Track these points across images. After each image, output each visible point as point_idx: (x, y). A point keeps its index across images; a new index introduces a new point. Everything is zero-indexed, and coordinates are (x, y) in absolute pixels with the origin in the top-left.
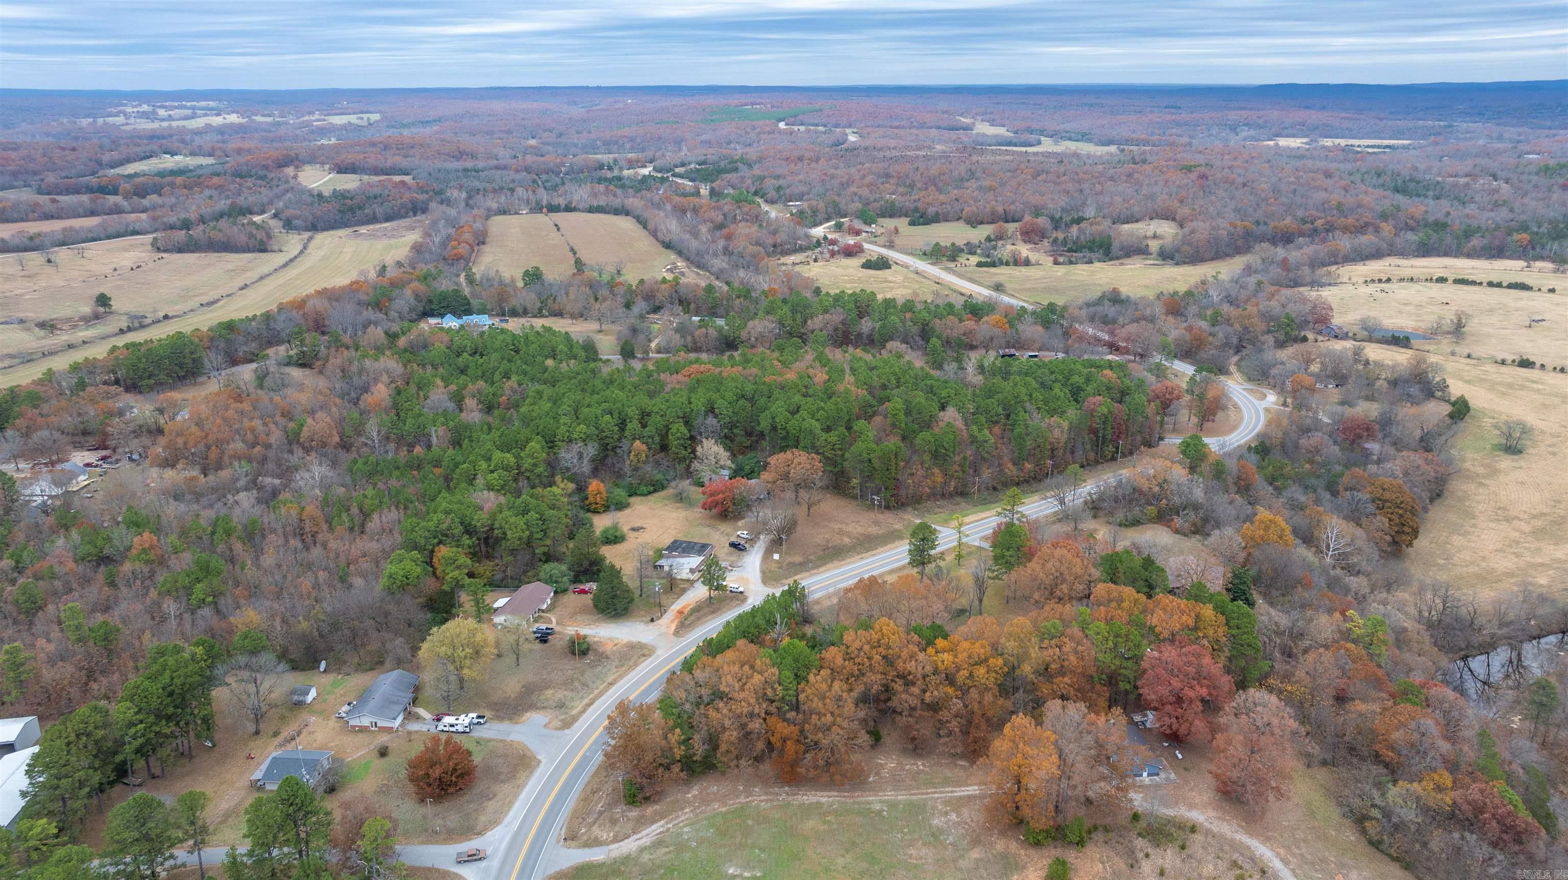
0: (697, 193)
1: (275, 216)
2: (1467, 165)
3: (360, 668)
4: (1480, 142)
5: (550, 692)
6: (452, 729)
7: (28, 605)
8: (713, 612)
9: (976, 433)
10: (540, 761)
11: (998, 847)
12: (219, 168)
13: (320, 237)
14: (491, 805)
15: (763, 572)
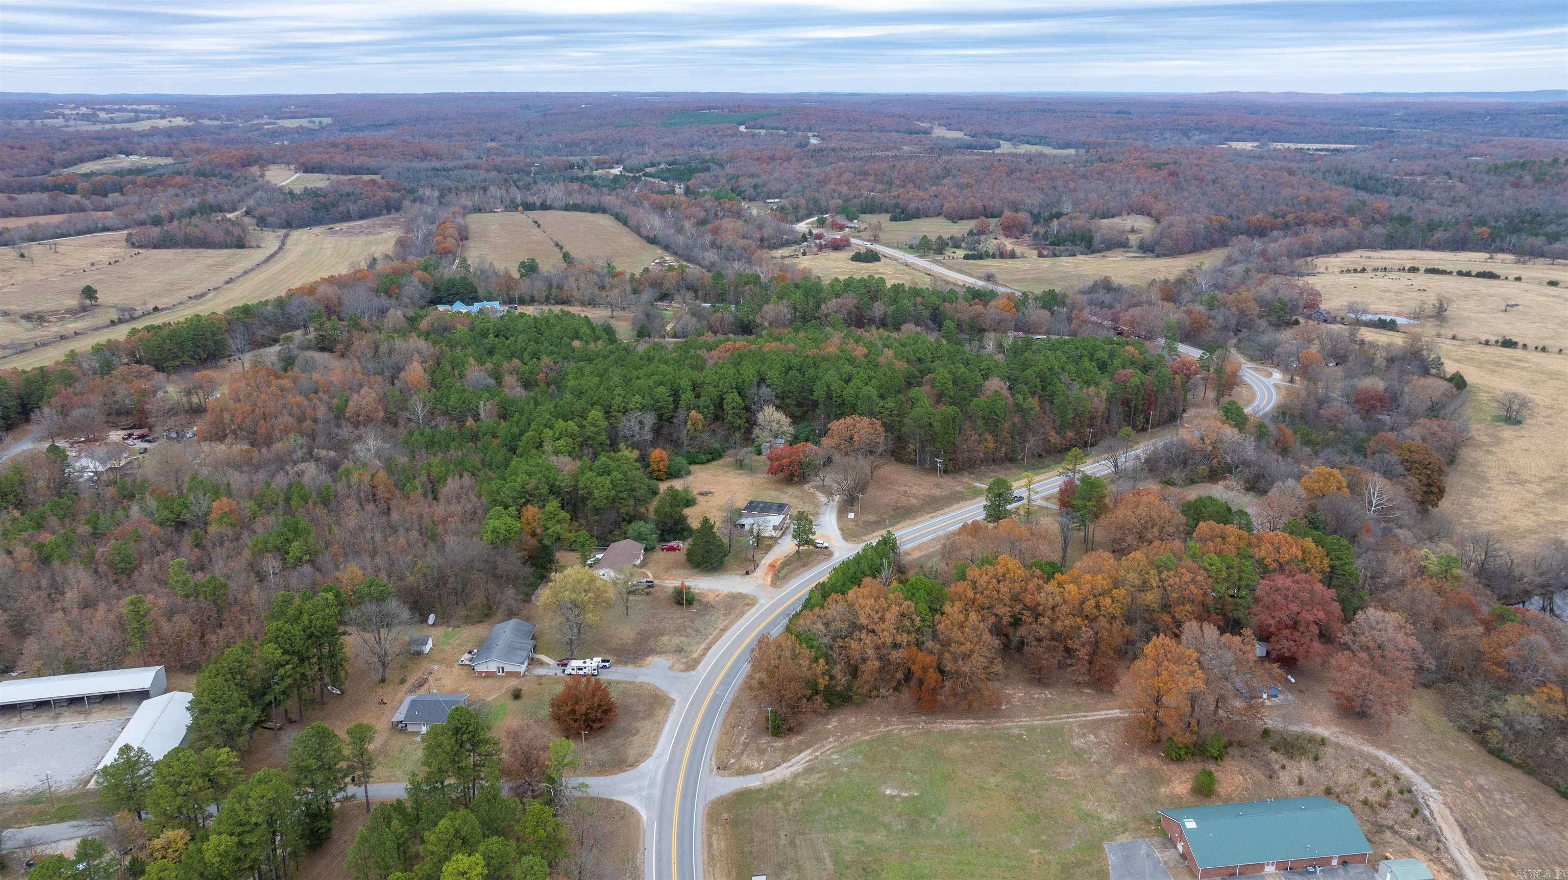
0: (673, 191)
1: (247, 213)
2: (1419, 165)
3: (468, 620)
4: (1423, 146)
5: (665, 638)
6: (581, 672)
7: (123, 565)
8: (804, 566)
9: (1021, 402)
10: (673, 700)
11: (1141, 763)
12: (181, 167)
13: (296, 235)
14: (637, 740)
15: (842, 529)
